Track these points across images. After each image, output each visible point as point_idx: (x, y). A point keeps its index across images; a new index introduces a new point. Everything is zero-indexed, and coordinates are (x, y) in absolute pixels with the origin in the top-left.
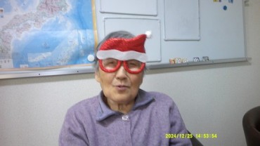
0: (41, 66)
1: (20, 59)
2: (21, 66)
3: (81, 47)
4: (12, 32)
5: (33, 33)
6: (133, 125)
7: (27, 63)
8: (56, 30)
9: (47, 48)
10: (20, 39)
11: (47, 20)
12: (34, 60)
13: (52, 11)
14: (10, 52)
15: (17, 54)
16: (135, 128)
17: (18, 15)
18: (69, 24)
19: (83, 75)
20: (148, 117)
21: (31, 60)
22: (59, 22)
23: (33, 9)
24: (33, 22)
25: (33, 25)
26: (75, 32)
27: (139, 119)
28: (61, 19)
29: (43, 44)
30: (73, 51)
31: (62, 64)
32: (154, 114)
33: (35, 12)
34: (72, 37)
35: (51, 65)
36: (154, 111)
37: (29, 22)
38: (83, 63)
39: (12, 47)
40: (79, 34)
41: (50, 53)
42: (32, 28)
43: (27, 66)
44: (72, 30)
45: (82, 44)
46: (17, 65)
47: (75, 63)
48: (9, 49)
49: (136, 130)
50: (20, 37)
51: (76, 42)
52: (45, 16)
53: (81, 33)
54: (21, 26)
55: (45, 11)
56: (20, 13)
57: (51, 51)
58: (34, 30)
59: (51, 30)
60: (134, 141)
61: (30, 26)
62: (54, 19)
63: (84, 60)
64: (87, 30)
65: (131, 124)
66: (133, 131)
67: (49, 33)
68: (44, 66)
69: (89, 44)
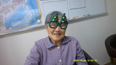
0: (18, 27)
1: (8, 26)
2: (9, 28)
3: (34, 17)
4: (3, 14)
5: (12, 14)
6: (62, 51)
7: (12, 27)
8: (22, 11)
9: (19, 20)
10: (7, 17)
11: (17, 7)
12: (15, 25)
13: (19, 3)
14: (4, 23)
15: (7, 23)
16: (63, 52)
17: (4, 6)
18: (27, 7)
19: (36, 29)
20: (68, 47)
21: (13, 25)
22: (23, 7)
23: (10, 3)
24: (11, 9)
25: (11, 10)
26: (30, 11)
27: (64, 48)
28: (24, 5)
29: (17, 18)
30: (31, 19)
31: (27, 25)
32: (70, 46)
33: (11, 4)
34: (29, 13)
35: (22, 26)
36: (70, 45)
37: (10, 9)
38: (36, 24)
39: (4, 21)
40: (32, 11)
41: (21, 22)
42: (11, 12)
43: (12, 28)
44: (29, 10)
45: (34, 16)
46: (7, 28)
47: (32, 24)
48: (3, 22)
49: (63, 53)
50: (7, 16)
51: (31, 15)
52: (16, 5)
53: (33, 11)
54: (6, 11)
55: (16, 3)
56: (5, 5)
57: (21, 21)
58: (12, 12)
59: (19, 11)
60: (62, 57)
61: (10, 11)
62: (20, 6)
63: (36, 23)
64: (36, 9)
65: (61, 50)
66: (62, 53)
67: (19, 12)
68: (19, 28)
69: (37, 16)
